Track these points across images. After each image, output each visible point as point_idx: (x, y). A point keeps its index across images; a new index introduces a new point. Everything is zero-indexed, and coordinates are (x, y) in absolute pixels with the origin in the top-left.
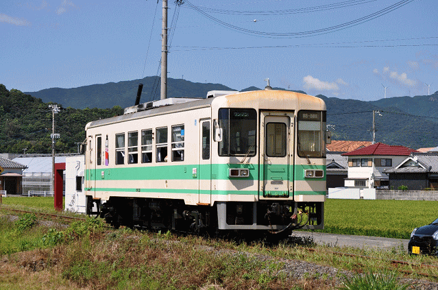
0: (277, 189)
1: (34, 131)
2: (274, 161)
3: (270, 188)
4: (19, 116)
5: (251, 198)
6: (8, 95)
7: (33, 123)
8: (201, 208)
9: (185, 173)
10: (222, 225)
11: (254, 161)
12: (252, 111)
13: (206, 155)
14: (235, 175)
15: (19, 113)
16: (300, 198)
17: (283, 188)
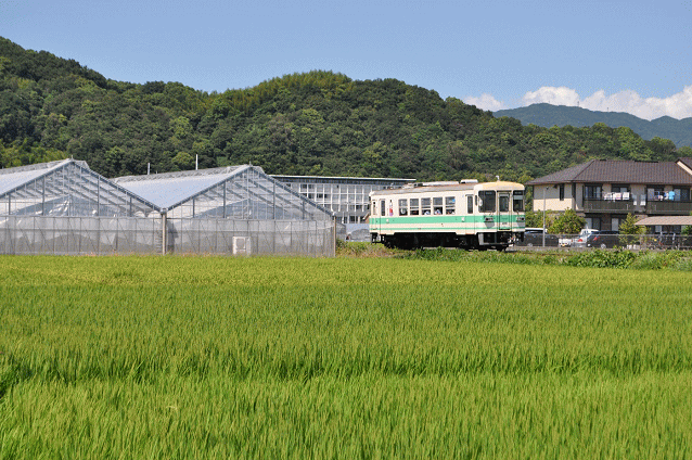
0: (505, 226)
1: (487, 160)
2: (503, 214)
3: (502, 226)
4: (462, 137)
5: (495, 231)
6: (444, 106)
7: (484, 147)
8: (467, 236)
9: (457, 219)
10: (481, 243)
11: (495, 214)
12: (493, 192)
13: (470, 211)
14: (487, 220)
15: (461, 132)
16: (514, 230)
17: (507, 226)
